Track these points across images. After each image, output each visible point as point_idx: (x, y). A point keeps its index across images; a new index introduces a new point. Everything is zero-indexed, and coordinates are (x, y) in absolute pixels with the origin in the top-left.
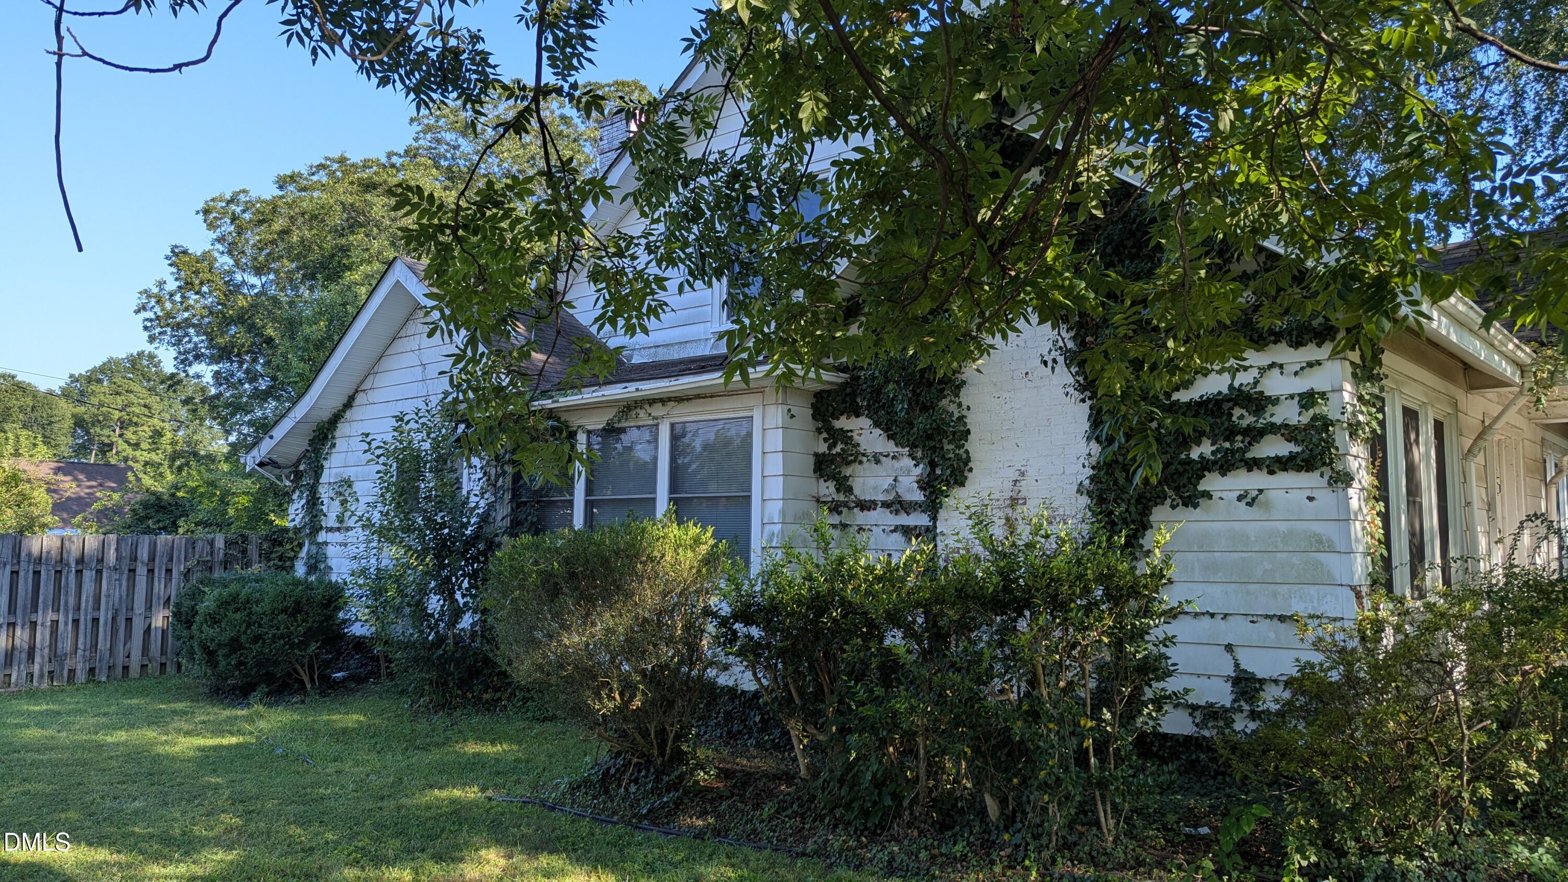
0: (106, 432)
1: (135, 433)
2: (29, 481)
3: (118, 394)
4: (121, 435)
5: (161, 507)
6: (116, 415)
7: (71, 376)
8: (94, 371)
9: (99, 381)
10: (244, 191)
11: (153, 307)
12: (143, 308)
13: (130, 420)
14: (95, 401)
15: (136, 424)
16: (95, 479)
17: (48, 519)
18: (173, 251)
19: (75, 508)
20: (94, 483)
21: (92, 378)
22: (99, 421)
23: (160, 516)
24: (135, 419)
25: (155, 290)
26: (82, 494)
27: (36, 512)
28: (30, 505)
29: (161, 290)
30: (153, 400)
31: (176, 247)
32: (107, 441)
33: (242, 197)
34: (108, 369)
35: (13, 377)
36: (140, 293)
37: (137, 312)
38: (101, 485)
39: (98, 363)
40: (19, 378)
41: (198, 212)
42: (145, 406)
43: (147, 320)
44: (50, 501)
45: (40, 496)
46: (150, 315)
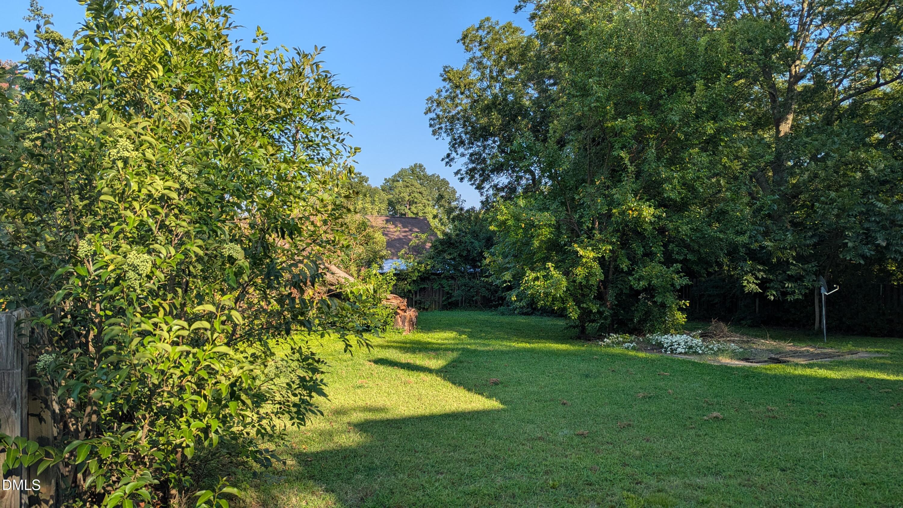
0: (403, 207)
1: (416, 207)
2: (372, 227)
3: (407, 186)
4: (409, 209)
5: (451, 244)
6: (407, 198)
7: (385, 179)
8: (395, 176)
9: (398, 181)
10: (488, 19)
11: (435, 110)
12: (429, 111)
13: (413, 201)
14: (397, 191)
15: (416, 203)
16: (407, 227)
17: (384, 253)
18: (444, 70)
19: (398, 245)
20: (407, 229)
21: (395, 180)
22: (399, 202)
23: (451, 250)
24: (416, 200)
25: (436, 97)
26: (401, 236)
27: (378, 248)
28: (373, 243)
29: (440, 96)
30: (423, 189)
31: (446, 67)
32: (403, 212)
33: (487, 24)
34: (401, 175)
35: (360, 174)
36: (427, 100)
37: (426, 113)
38: (411, 230)
39: (397, 172)
40: (362, 175)
41: (458, 41)
42: (420, 193)
43: (431, 119)
44: (385, 240)
45: (379, 237)
46: (433, 115)
